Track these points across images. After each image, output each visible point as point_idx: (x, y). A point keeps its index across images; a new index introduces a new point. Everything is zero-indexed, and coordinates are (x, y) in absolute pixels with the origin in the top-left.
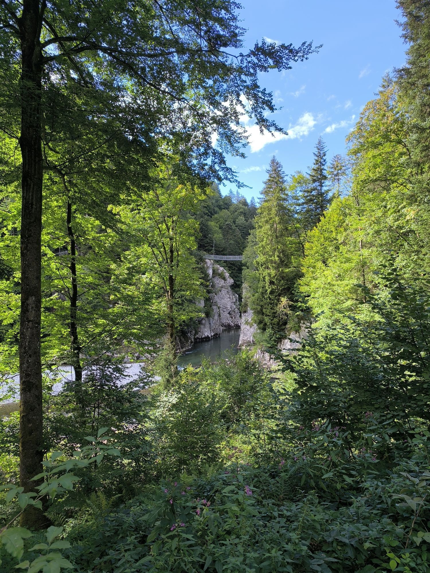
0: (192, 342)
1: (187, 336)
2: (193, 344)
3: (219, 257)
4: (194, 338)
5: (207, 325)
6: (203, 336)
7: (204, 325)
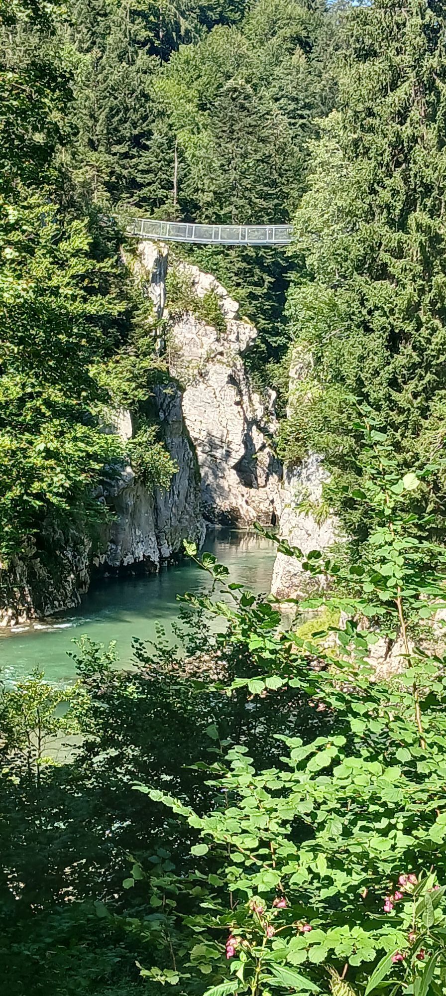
0: (79, 583)
1: (58, 561)
2: (85, 590)
3: (192, 232)
4: (91, 567)
5: (145, 515)
6: (129, 560)
7: (133, 516)
